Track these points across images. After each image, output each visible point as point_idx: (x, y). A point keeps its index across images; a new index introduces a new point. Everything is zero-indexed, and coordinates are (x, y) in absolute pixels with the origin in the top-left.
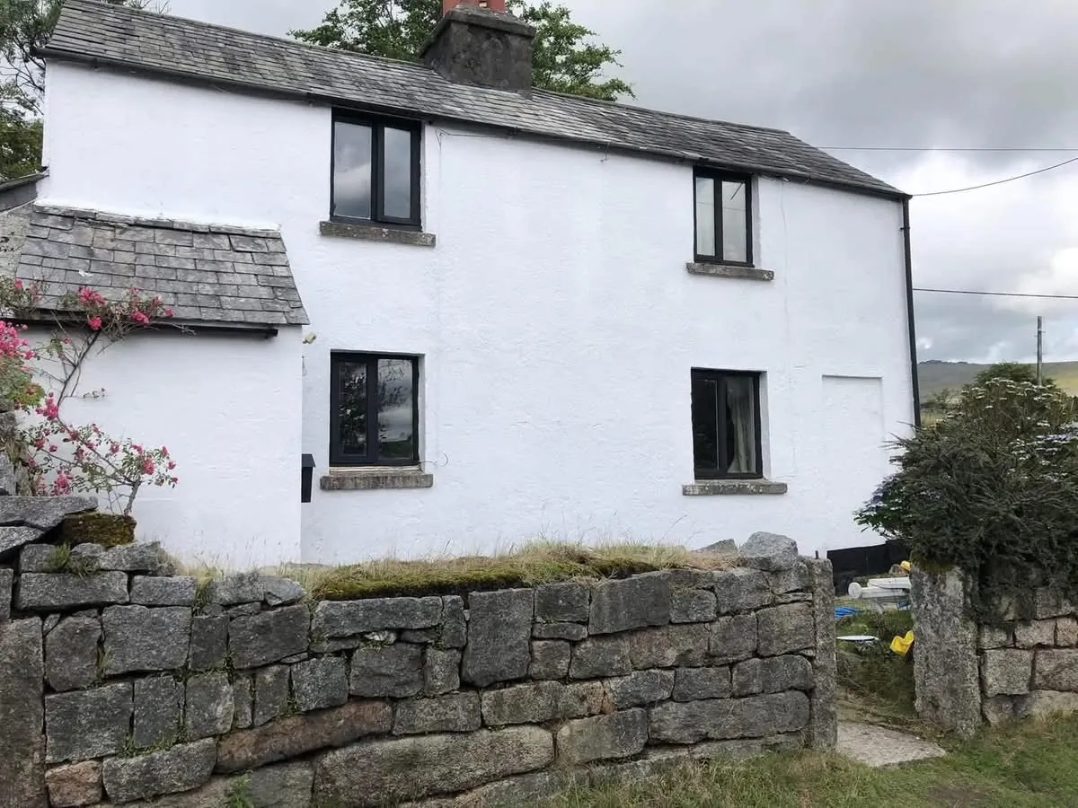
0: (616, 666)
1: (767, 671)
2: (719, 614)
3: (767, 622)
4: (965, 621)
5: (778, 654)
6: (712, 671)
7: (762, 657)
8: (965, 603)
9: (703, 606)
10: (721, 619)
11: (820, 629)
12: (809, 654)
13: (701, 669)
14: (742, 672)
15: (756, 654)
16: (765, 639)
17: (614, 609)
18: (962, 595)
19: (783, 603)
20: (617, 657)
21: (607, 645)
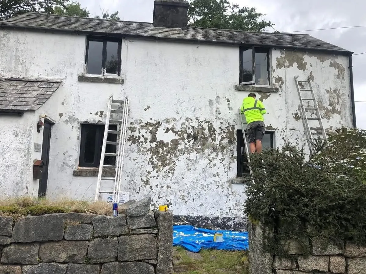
0: (27, 259)
1: (124, 269)
2: (94, 237)
3: (124, 243)
4: (263, 253)
5: (130, 260)
6: (89, 266)
7: (119, 261)
8: (264, 242)
9: (85, 232)
10: (96, 240)
11: (161, 249)
12: (151, 262)
13: (82, 265)
14: (107, 269)
15: (117, 259)
16: (122, 252)
17: (27, 231)
18: (262, 237)
19: (135, 234)
20: (28, 255)
21: (24, 248)
